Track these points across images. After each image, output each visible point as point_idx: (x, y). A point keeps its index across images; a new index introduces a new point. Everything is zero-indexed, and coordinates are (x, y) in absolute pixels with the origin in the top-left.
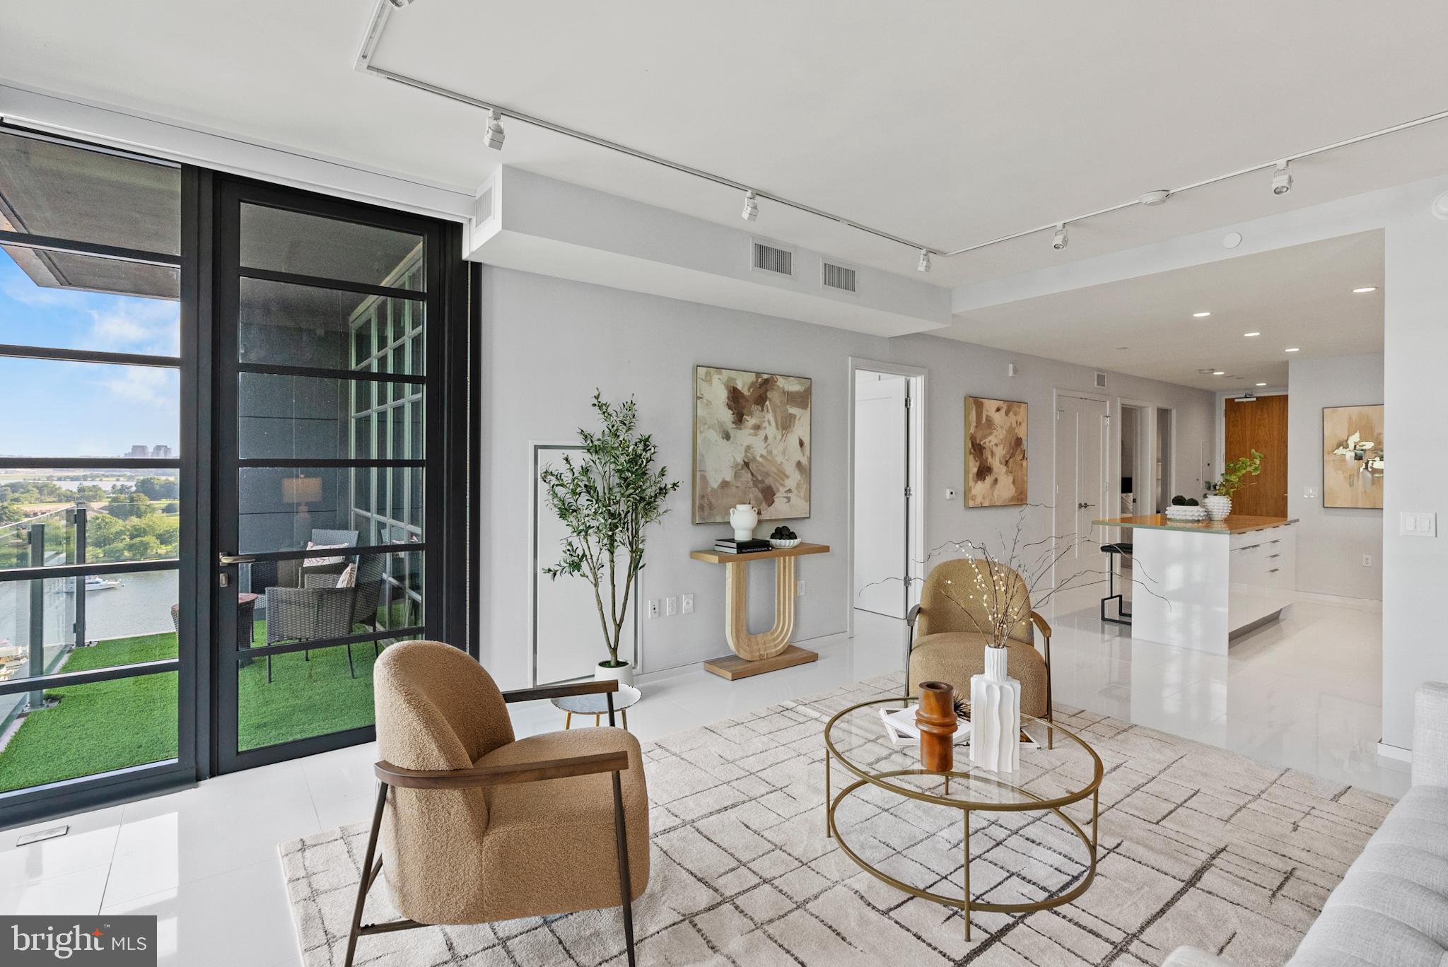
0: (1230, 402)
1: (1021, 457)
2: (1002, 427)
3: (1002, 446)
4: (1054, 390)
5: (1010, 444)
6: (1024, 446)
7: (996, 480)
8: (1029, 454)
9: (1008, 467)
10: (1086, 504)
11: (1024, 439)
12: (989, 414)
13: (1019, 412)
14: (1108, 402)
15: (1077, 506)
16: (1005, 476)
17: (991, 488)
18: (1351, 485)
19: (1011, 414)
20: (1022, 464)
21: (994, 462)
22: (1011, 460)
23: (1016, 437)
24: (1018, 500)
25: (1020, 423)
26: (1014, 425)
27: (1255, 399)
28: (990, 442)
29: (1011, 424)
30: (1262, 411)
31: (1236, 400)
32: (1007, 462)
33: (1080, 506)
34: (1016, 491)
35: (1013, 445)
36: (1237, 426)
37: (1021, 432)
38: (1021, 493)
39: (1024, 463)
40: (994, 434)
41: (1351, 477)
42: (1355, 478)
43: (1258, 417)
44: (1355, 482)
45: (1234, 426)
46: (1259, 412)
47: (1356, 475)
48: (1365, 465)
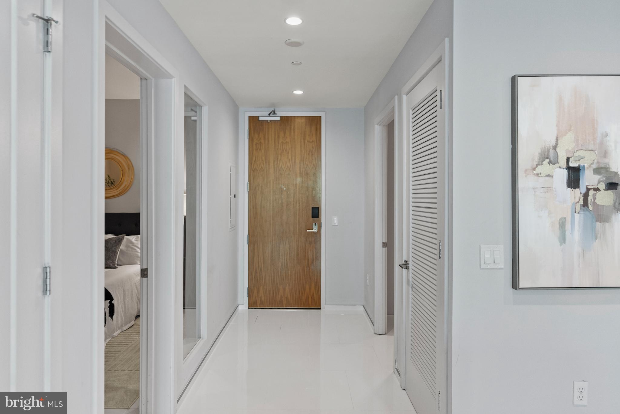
0: (254, 120)
18: (563, 239)
27: (278, 119)
30: (284, 133)
31: (261, 119)
41: (562, 224)
42: (568, 226)
43: (281, 140)
44: (568, 233)
45: (257, 150)
46: (282, 134)
47: (569, 219)
48: (582, 198)
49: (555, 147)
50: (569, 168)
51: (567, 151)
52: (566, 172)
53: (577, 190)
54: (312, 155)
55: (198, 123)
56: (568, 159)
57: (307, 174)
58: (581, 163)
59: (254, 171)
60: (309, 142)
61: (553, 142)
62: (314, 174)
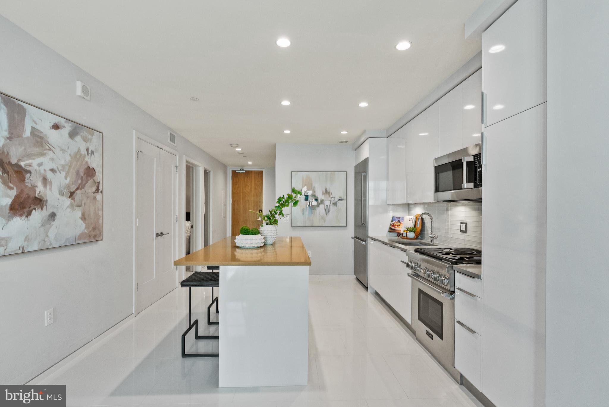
0: (234, 172)
1: (94, 189)
2: (63, 151)
3: (63, 174)
4: (134, 131)
5: (78, 172)
6: (98, 177)
7: (53, 216)
8: (106, 187)
9: (74, 199)
10: (162, 233)
11: (98, 170)
12: (38, 127)
13: (91, 139)
14: (177, 156)
15: (155, 235)
16: (69, 210)
17: (43, 225)
19: (78, 138)
20: (95, 198)
21: (48, 192)
22: (78, 192)
23: (86, 166)
24: (90, 236)
25: (92, 152)
26: (83, 151)
27: (244, 172)
28: (40, 165)
29: (79, 150)
30: (247, 178)
31: (237, 172)
32: (72, 194)
33: (157, 235)
34: (87, 227)
35: (82, 174)
36: (237, 185)
37: (94, 162)
38: (94, 229)
39: (99, 196)
40: (48, 157)
41: (303, 210)
42: (305, 211)
43: (246, 181)
44: (305, 212)
45: (235, 185)
46: (246, 178)
47: (305, 209)
48: (309, 203)
49: (302, 190)
50: (305, 196)
51: (305, 191)
52: (304, 196)
53: (307, 201)
54: (259, 187)
55: (209, 173)
56: (305, 193)
57: (257, 195)
58: (308, 194)
59: (234, 194)
60: (258, 182)
61: (301, 189)
62: (260, 196)
